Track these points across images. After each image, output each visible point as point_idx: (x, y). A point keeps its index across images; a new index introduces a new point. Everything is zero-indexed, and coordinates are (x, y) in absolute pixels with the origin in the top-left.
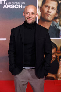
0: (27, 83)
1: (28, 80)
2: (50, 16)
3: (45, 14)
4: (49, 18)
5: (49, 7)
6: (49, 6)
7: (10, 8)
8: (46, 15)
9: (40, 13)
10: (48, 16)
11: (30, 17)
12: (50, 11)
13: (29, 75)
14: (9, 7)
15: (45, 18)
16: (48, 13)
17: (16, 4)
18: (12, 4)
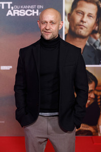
0: (45, 139)
1: (48, 134)
2: (85, 29)
4: (84, 32)
5: (83, 14)
6: (83, 12)
7: (18, 15)
8: (78, 27)
9: (69, 23)
10: (82, 28)
12: (85, 20)
13: (50, 127)
14: (16, 15)
15: (77, 32)
16: (81, 24)
17: (28, 9)
18: (22, 9)
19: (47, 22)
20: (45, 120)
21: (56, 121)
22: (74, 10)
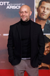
0: (24, 71)
1: (25, 69)
2: (45, 16)
3: (41, 14)
5: (45, 8)
6: (44, 7)
7: (12, 8)
8: (42, 15)
9: (37, 13)
10: (44, 15)
11: (24, 15)
13: (26, 65)
15: (41, 17)
16: (44, 13)
17: (17, 5)
18: (14, 5)
21: (29, 62)
22: (40, 6)
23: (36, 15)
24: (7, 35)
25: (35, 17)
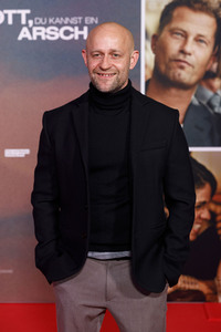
0: (101, 310)
1: (107, 299)
2: (188, 68)
3: (171, 60)
4: (187, 75)
5: (185, 35)
6: (185, 32)
7: (43, 38)
8: (174, 64)
9: (153, 56)
10: (182, 68)
12: (188, 48)
14: (39, 37)
15: (171, 75)
16: (181, 57)
17: (64, 25)
18: (52, 25)
19: (103, 54)
20: (101, 267)
21: (124, 269)
22: (166, 28)
23: (146, 66)
24: (23, 156)
25: (144, 75)
